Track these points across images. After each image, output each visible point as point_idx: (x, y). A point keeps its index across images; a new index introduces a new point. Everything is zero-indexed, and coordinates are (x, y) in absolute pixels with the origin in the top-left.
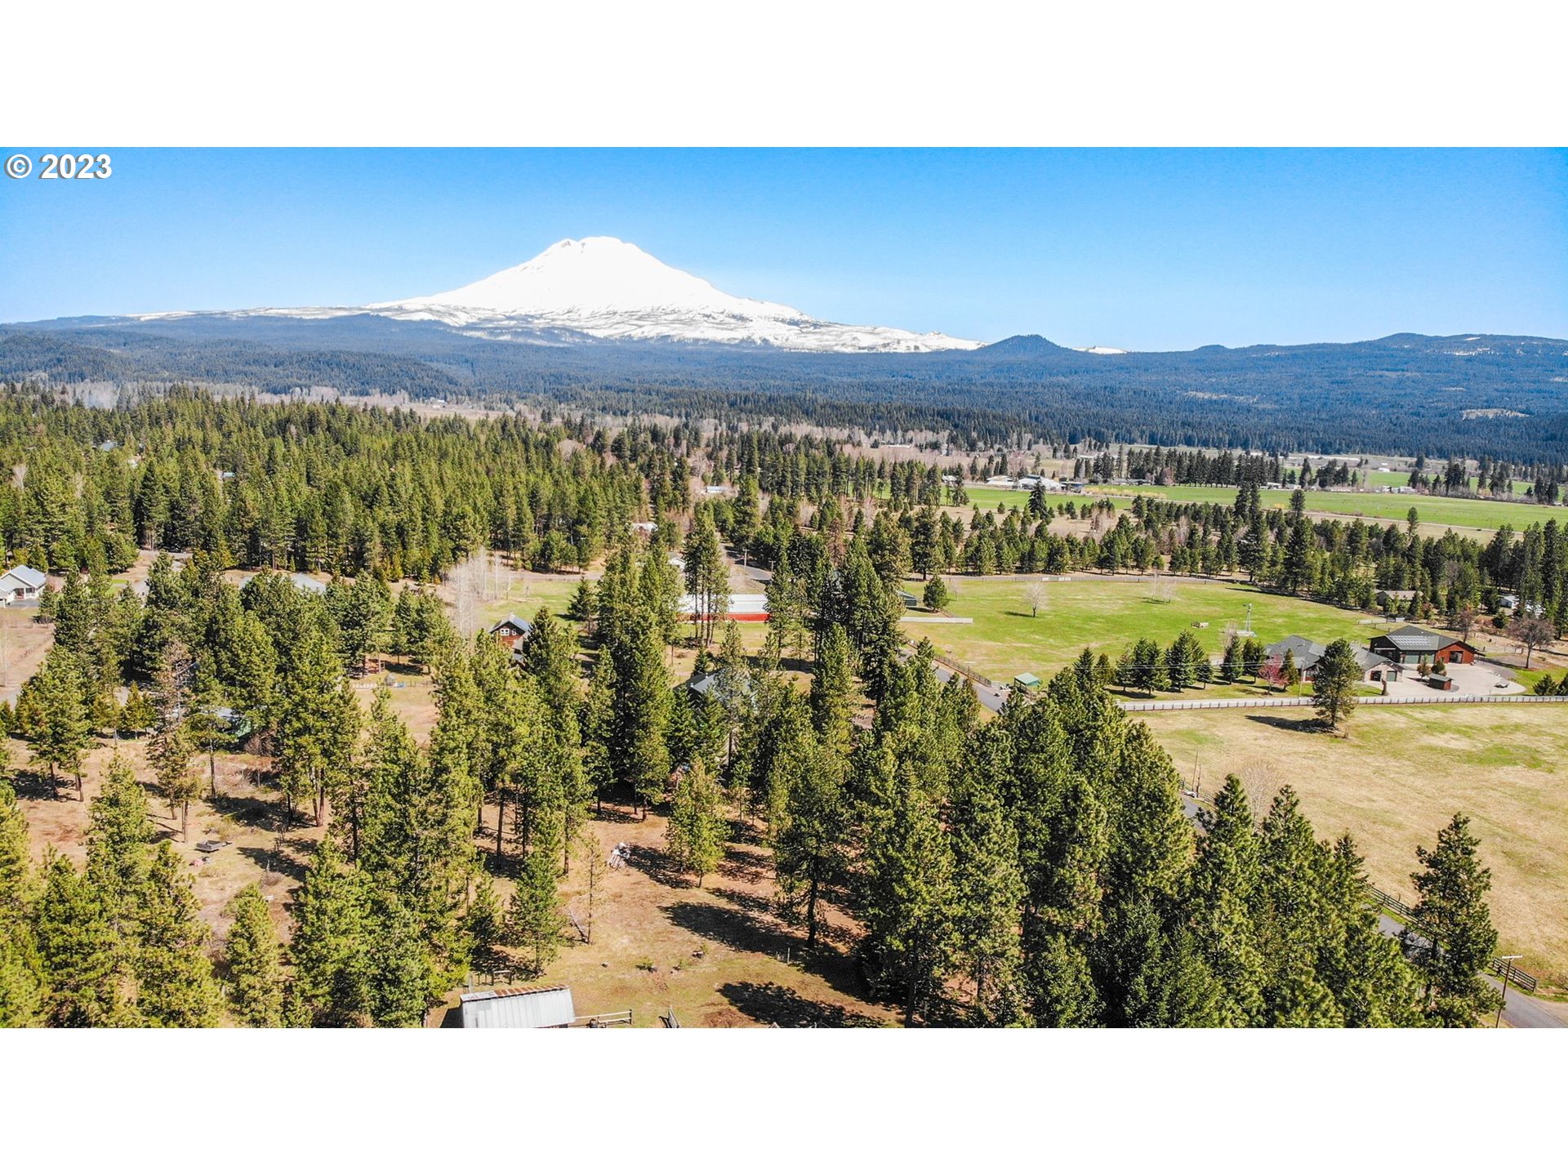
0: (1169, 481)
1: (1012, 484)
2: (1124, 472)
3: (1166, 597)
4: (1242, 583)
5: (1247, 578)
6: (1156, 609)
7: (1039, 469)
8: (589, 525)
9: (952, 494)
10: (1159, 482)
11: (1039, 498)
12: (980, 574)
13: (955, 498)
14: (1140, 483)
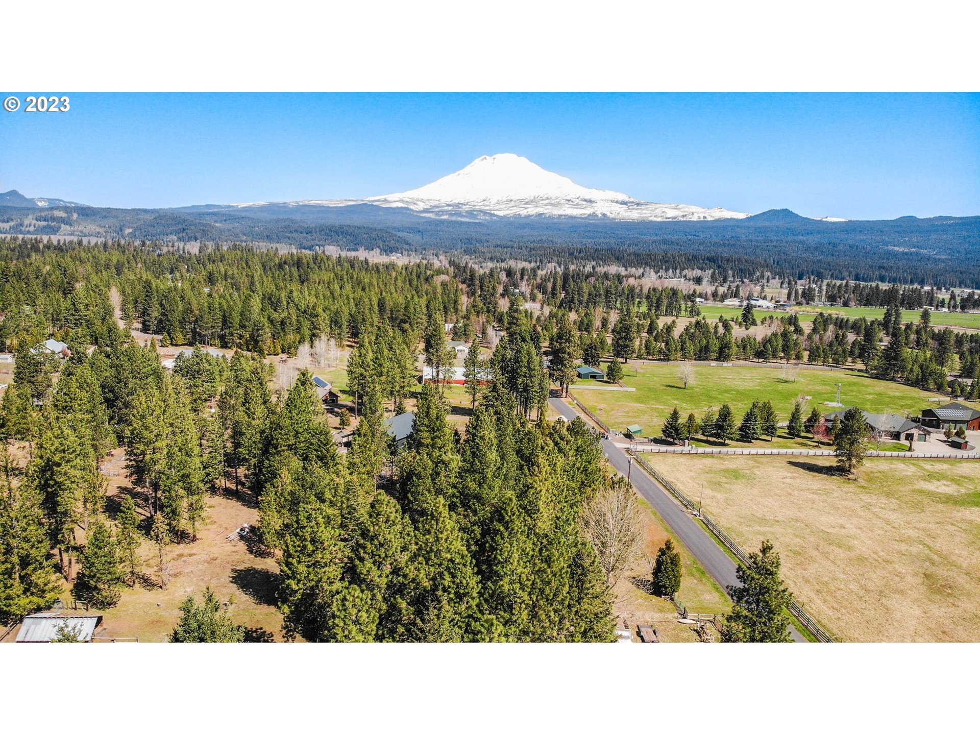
0: (852, 304)
1: (739, 303)
2: (823, 298)
3: (792, 379)
4: (859, 371)
5: (864, 368)
6: (780, 387)
7: (763, 295)
9: (689, 310)
10: (846, 304)
11: (749, 313)
12: (668, 360)
13: (691, 312)
14: (832, 305)
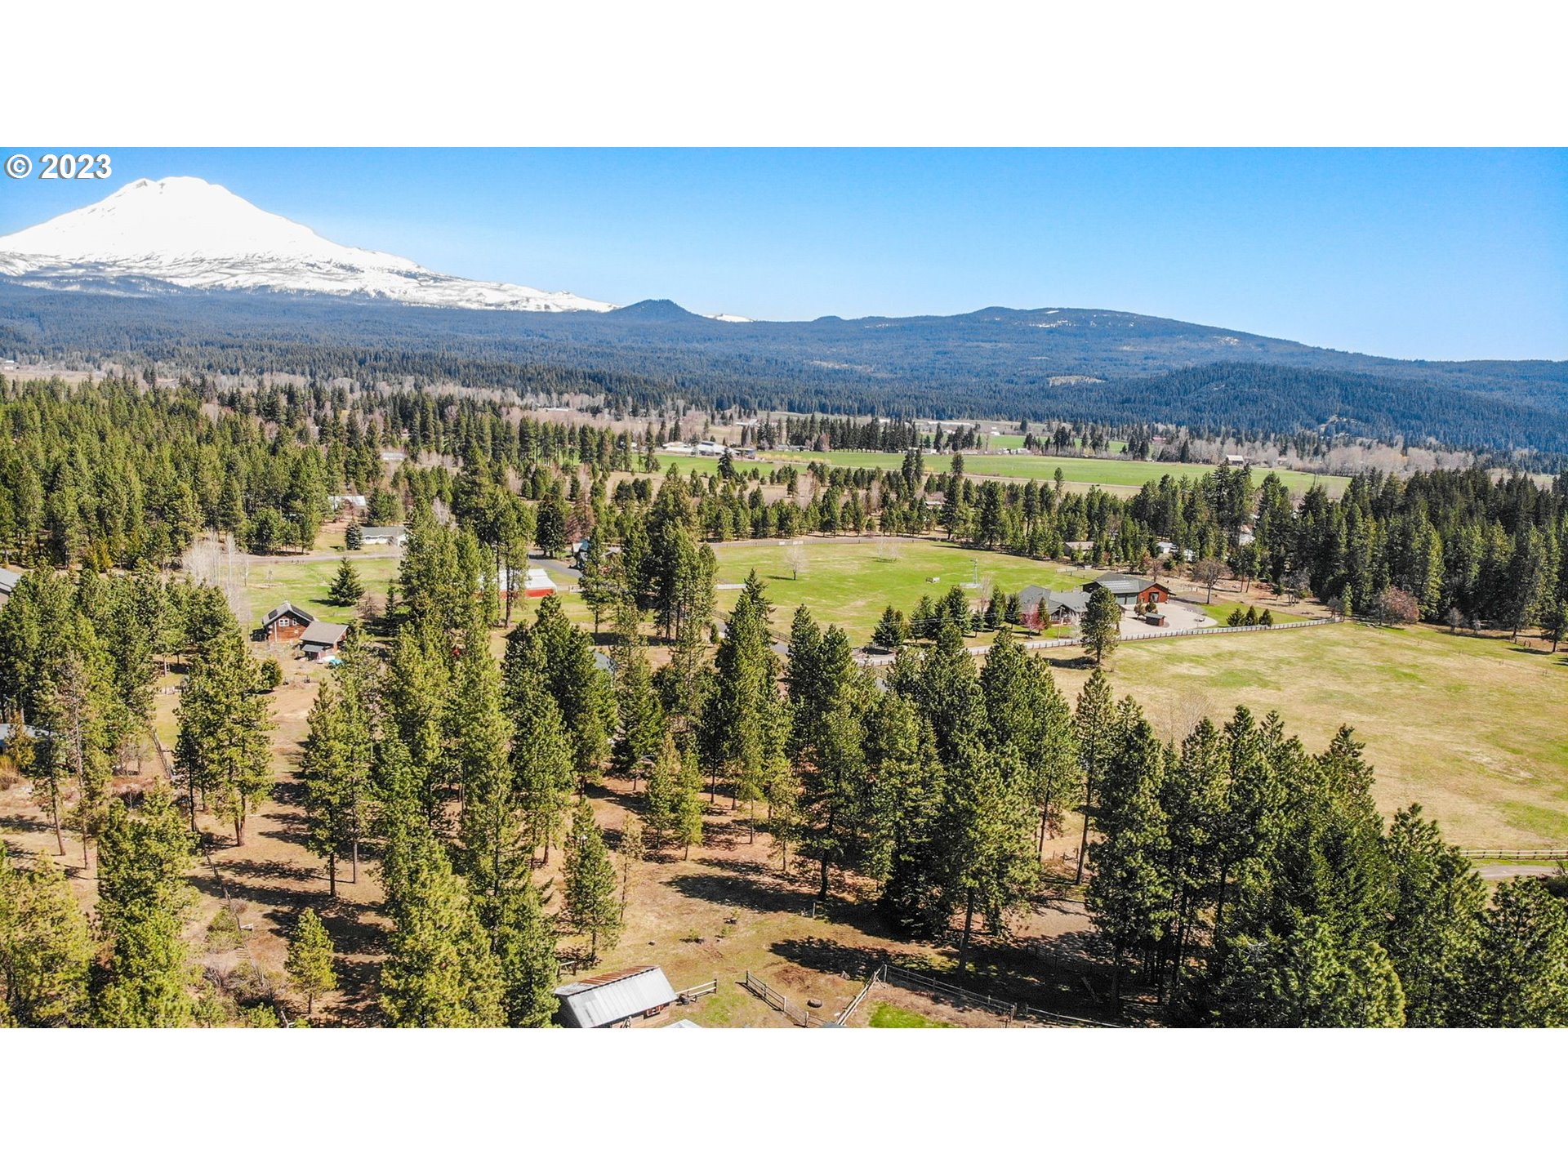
0: (826, 447)
1: (690, 450)
2: (783, 441)
3: (893, 556)
4: (943, 540)
5: (946, 536)
6: (888, 566)
7: (709, 436)
8: (305, 500)
9: (644, 461)
10: (817, 448)
11: (728, 464)
12: (721, 540)
13: (647, 465)
14: (801, 449)
